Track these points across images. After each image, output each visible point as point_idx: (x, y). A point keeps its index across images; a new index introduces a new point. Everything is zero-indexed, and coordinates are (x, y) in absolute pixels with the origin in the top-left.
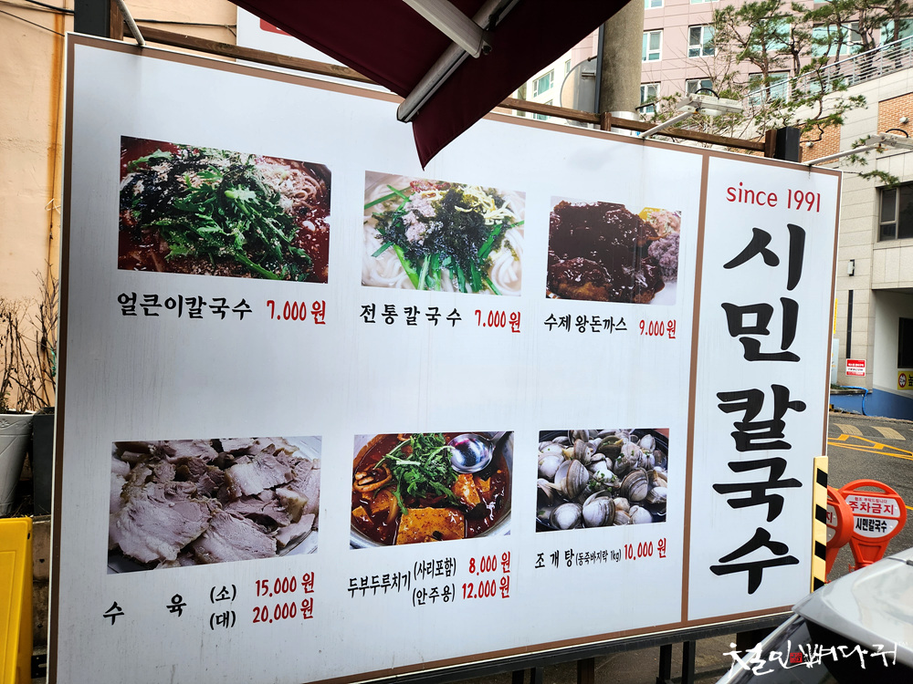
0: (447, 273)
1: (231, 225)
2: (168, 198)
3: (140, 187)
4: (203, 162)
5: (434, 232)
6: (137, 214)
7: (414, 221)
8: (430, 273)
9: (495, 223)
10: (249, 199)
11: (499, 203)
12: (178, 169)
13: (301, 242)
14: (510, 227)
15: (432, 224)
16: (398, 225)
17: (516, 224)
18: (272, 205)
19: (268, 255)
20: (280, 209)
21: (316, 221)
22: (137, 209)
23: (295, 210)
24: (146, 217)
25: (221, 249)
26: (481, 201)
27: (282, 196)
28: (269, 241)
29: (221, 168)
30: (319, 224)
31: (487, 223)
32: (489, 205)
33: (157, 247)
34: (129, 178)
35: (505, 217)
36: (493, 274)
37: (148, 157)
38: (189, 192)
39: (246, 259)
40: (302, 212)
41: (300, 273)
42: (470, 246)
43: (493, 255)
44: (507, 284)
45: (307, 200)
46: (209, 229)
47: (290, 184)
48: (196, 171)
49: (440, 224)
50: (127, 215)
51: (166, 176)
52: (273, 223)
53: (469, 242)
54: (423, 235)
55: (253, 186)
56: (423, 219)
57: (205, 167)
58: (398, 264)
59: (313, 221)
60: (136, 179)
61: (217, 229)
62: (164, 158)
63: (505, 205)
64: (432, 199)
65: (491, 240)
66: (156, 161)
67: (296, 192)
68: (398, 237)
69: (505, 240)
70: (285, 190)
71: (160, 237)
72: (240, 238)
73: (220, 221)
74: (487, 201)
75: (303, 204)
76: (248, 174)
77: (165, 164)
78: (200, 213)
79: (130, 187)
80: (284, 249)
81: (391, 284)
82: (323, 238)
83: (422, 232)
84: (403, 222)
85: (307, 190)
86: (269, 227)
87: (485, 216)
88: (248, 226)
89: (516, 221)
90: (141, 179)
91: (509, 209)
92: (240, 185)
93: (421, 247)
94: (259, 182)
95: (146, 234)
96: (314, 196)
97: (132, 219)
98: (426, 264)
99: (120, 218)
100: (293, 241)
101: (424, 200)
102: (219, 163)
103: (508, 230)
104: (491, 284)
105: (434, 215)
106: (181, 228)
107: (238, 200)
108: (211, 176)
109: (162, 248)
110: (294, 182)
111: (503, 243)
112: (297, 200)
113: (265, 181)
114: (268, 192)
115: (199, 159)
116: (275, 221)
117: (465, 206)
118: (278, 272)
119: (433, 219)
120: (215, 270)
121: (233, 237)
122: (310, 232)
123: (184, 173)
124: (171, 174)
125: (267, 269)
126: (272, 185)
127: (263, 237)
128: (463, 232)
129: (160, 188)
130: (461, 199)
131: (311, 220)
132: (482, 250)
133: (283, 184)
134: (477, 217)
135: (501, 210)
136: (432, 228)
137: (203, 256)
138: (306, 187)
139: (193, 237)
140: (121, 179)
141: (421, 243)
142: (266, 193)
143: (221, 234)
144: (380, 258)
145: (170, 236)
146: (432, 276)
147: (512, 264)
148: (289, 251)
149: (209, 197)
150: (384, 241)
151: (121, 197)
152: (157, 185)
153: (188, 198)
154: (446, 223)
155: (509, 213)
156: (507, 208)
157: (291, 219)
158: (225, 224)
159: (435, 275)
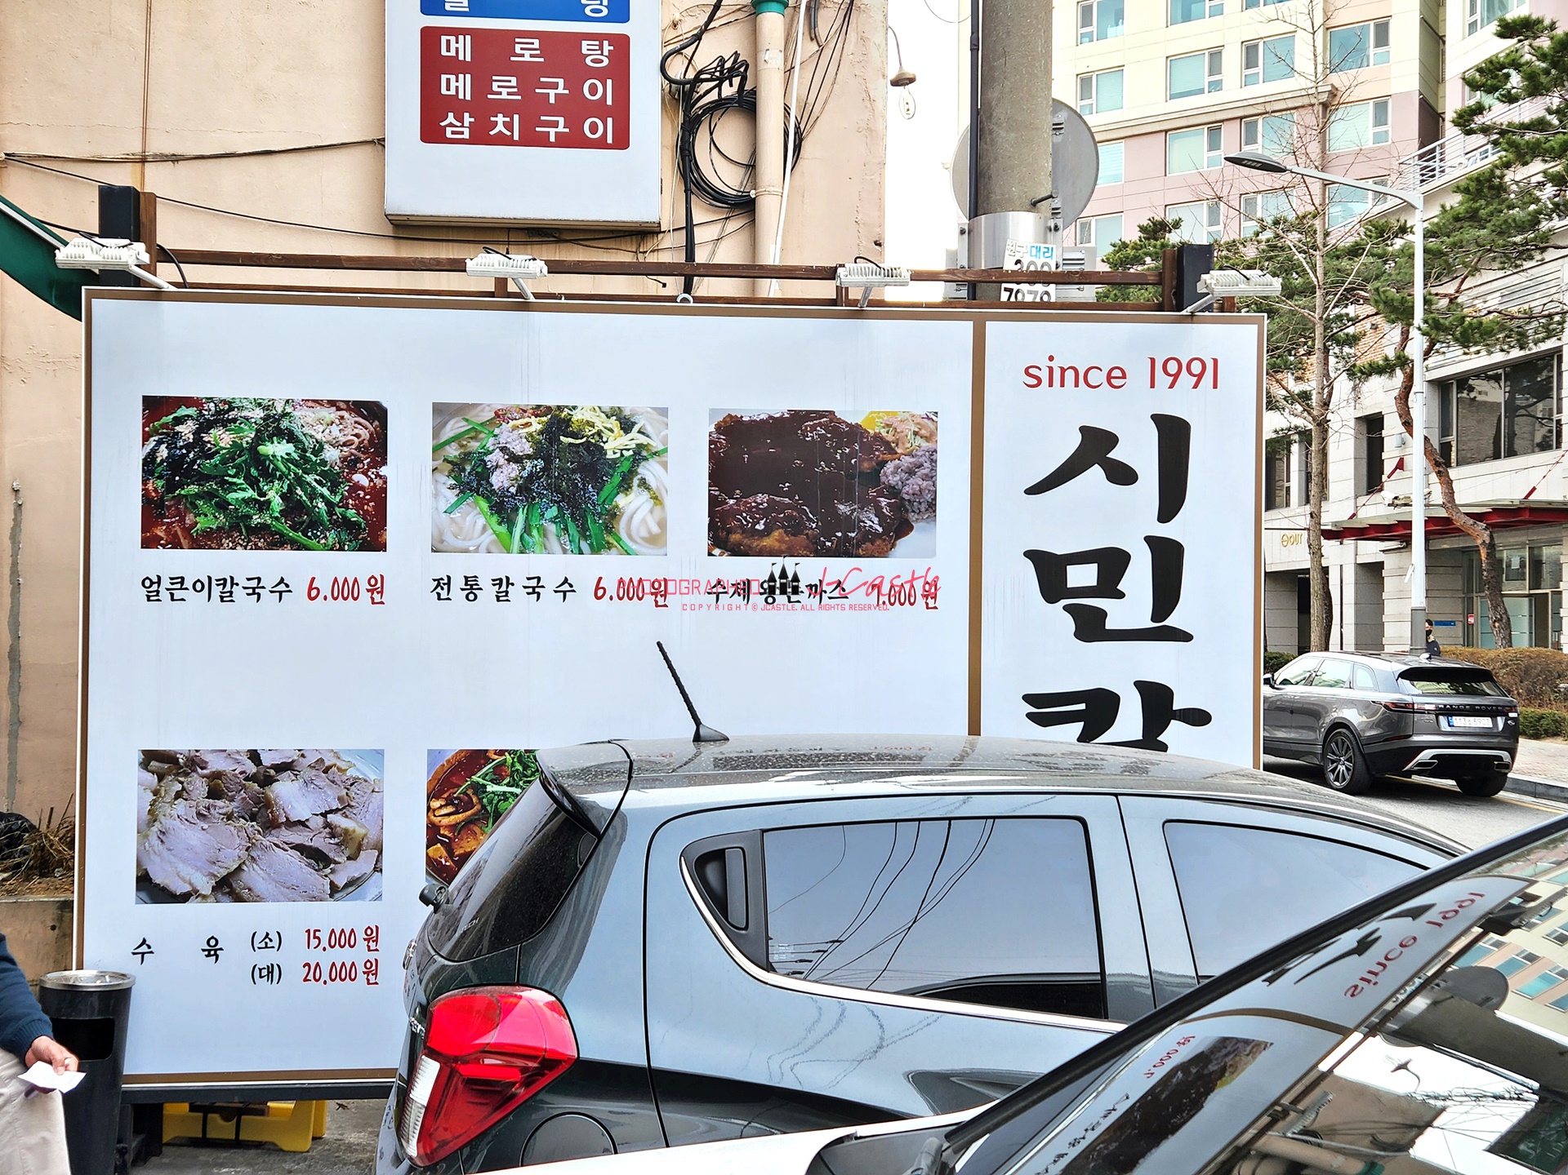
0: (552, 528)
1: (266, 488)
2: (194, 461)
3: (163, 452)
4: (232, 415)
5: (531, 475)
6: (160, 483)
7: (502, 462)
8: (527, 530)
9: (622, 455)
10: (287, 454)
11: (627, 426)
12: (205, 426)
13: (350, 501)
14: (645, 459)
15: (528, 465)
16: (479, 470)
17: (655, 454)
18: (314, 459)
19: (311, 520)
20: (324, 463)
21: (370, 473)
22: (160, 477)
23: (342, 462)
24: (171, 487)
25: (254, 517)
26: (599, 426)
27: (326, 446)
28: (311, 503)
29: (253, 420)
30: (373, 476)
31: (610, 455)
32: (611, 430)
33: (182, 520)
34: (151, 443)
35: (637, 445)
36: (621, 527)
37: (172, 417)
38: (217, 452)
39: (284, 527)
40: (351, 464)
41: (350, 541)
42: (585, 489)
43: (621, 500)
44: (643, 539)
45: (358, 448)
46: (240, 495)
47: (335, 429)
48: (224, 426)
49: (540, 463)
50: (150, 486)
51: (192, 437)
52: (316, 480)
53: (584, 485)
54: (516, 479)
55: (291, 437)
56: (514, 458)
57: (234, 420)
58: (481, 521)
59: (365, 473)
60: (159, 443)
61: (250, 493)
62: (188, 416)
63: (636, 428)
64: (527, 430)
65: (617, 479)
66: (179, 421)
67: (343, 439)
68: (479, 484)
69: (639, 477)
70: (330, 438)
71: (186, 507)
72: (277, 504)
73: (253, 483)
74: (609, 426)
75: (352, 454)
76: (285, 424)
77: (190, 423)
78: (230, 476)
79: (152, 455)
80: (330, 513)
81: (471, 548)
82: (379, 495)
83: (513, 475)
84: (486, 464)
85: (357, 436)
86: (311, 486)
87: (606, 447)
88: (286, 487)
89: (654, 450)
90: (163, 443)
91: (643, 433)
92: (275, 438)
93: (513, 497)
94: (298, 432)
95: (171, 506)
96: (366, 442)
97: (155, 490)
98: (521, 518)
99: (143, 490)
100: (341, 501)
101: (515, 432)
102: (250, 414)
103: (643, 463)
104: (619, 540)
105: (530, 451)
106: (210, 495)
107: (274, 456)
108: (242, 430)
109: (187, 521)
110: (341, 427)
111: (636, 482)
112: (345, 449)
113: (305, 430)
114: (309, 443)
115: (228, 412)
116: (318, 478)
117: (574, 435)
118: (323, 541)
119: (529, 457)
120: (248, 543)
121: (269, 502)
122: (363, 488)
123: (211, 431)
124: (197, 433)
125: (310, 538)
126: (314, 433)
127: (304, 498)
128: (574, 471)
129: (184, 451)
130: (568, 426)
131: (363, 473)
132: (604, 494)
133: (328, 431)
134: (594, 449)
135: (630, 436)
136: (528, 469)
137: (235, 527)
138: (356, 431)
139: (223, 506)
140: (143, 445)
141: (513, 490)
142: (307, 444)
143: (255, 499)
144: (456, 515)
145: (196, 507)
146: (530, 535)
147: (651, 512)
148: (336, 514)
149: (240, 456)
150: (462, 492)
151: (143, 465)
152: (181, 448)
153: (217, 458)
154: (548, 460)
155: (643, 440)
156: (639, 432)
157: (338, 473)
158: (258, 486)
159: (535, 532)
